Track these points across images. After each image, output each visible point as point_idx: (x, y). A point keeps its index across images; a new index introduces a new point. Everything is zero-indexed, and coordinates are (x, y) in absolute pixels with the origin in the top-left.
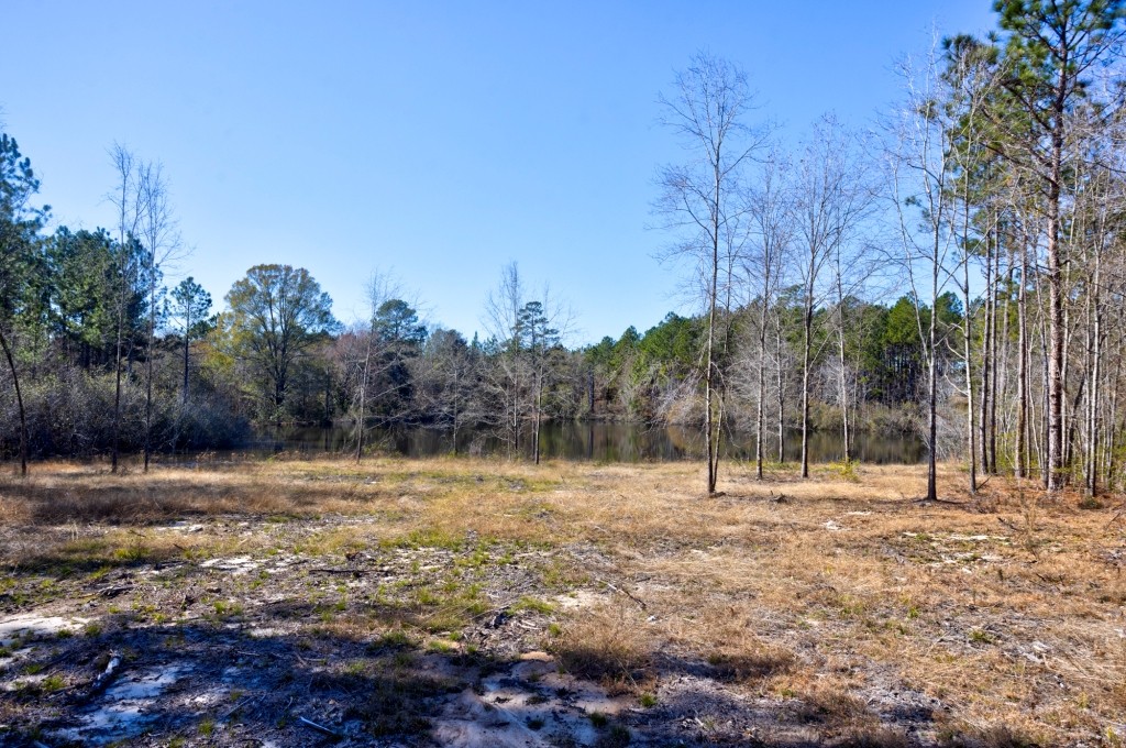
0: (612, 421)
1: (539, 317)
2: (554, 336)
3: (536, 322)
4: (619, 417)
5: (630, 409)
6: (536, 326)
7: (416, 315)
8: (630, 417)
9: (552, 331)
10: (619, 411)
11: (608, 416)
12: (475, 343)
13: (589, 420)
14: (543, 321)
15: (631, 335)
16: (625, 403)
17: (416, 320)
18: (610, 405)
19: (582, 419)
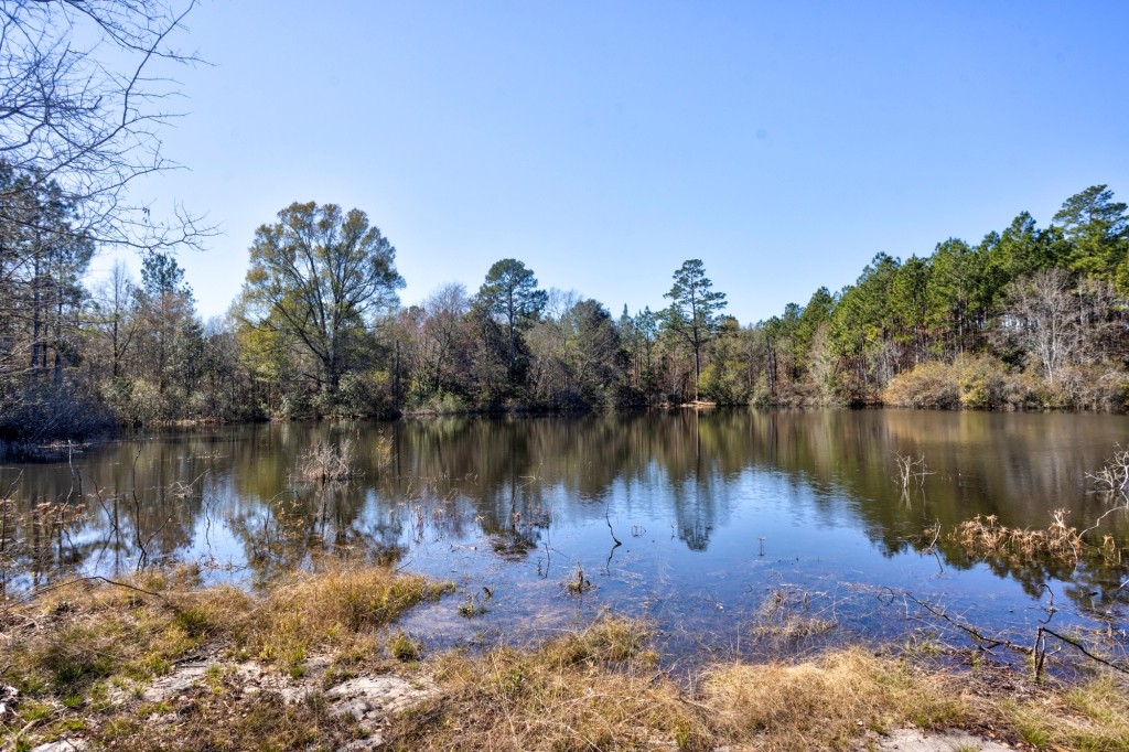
0: (800, 406)
1: (699, 279)
2: (720, 301)
3: (696, 284)
4: (811, 400)
5: (825, 388)
6: (696, 290)
7: (534, 277)
8: (827, 399)
9: (717, 295)
10: (809, 392)
11: (795, 400)
12: (625, 317)
13: (770, 405)
14: (705, 283)
15: (822, 298)
16: (818, 381)
17: (535, 283)
18: (796, 385)
19: (759, 406)
